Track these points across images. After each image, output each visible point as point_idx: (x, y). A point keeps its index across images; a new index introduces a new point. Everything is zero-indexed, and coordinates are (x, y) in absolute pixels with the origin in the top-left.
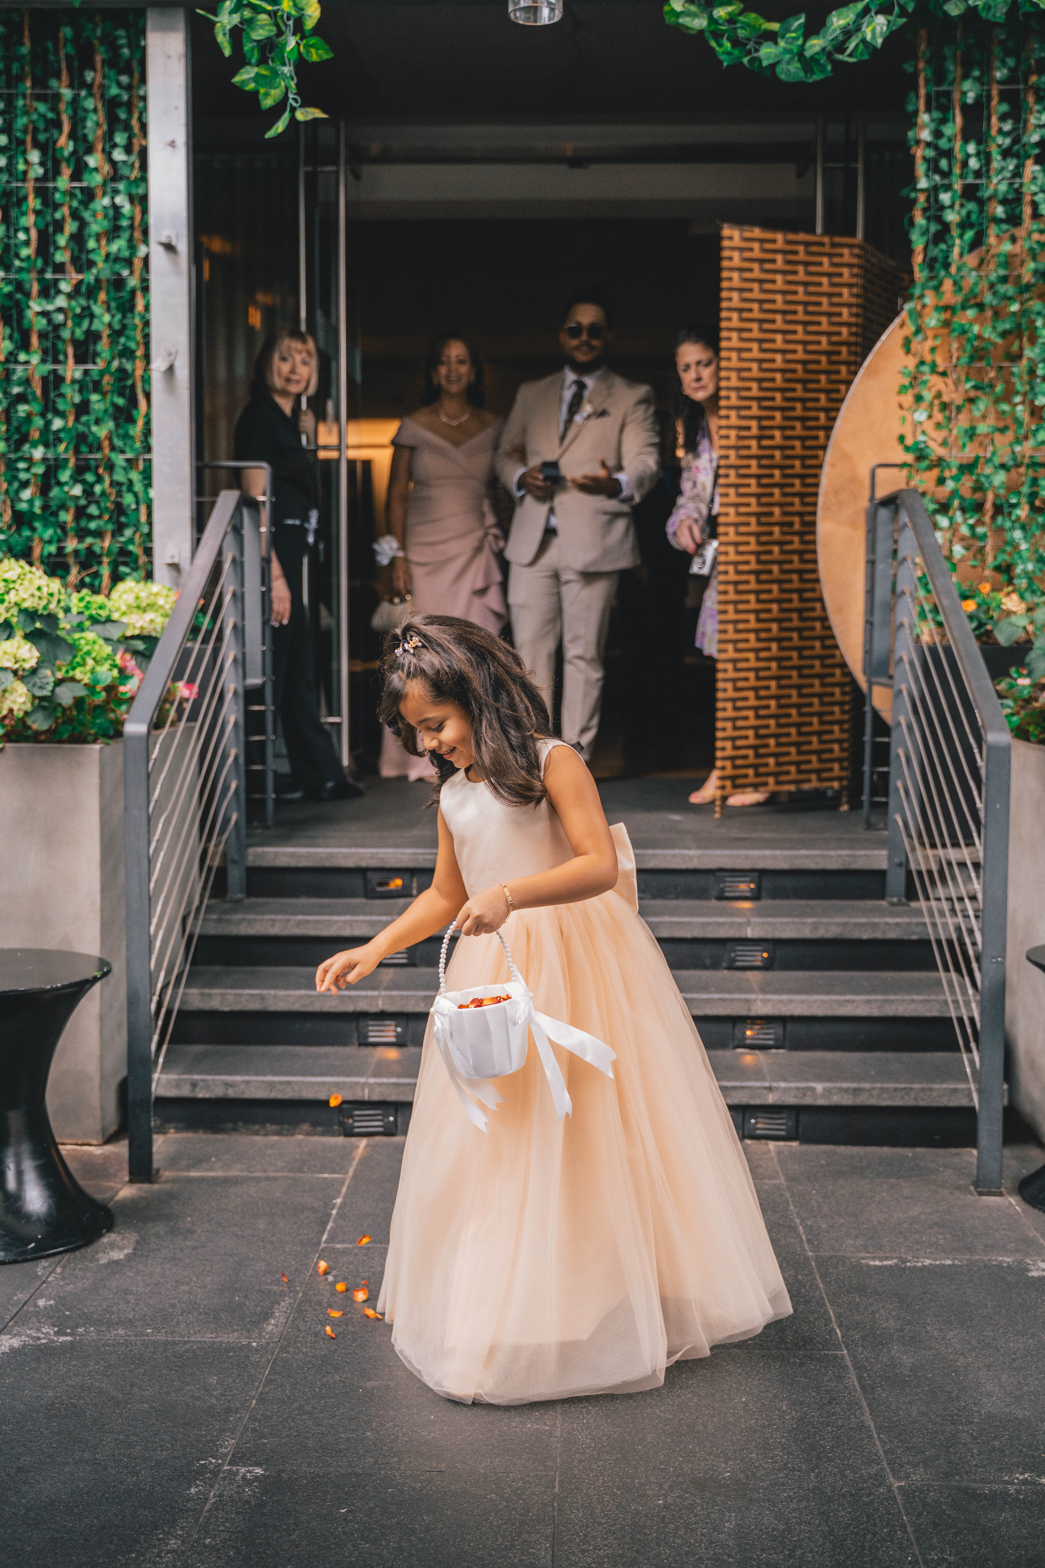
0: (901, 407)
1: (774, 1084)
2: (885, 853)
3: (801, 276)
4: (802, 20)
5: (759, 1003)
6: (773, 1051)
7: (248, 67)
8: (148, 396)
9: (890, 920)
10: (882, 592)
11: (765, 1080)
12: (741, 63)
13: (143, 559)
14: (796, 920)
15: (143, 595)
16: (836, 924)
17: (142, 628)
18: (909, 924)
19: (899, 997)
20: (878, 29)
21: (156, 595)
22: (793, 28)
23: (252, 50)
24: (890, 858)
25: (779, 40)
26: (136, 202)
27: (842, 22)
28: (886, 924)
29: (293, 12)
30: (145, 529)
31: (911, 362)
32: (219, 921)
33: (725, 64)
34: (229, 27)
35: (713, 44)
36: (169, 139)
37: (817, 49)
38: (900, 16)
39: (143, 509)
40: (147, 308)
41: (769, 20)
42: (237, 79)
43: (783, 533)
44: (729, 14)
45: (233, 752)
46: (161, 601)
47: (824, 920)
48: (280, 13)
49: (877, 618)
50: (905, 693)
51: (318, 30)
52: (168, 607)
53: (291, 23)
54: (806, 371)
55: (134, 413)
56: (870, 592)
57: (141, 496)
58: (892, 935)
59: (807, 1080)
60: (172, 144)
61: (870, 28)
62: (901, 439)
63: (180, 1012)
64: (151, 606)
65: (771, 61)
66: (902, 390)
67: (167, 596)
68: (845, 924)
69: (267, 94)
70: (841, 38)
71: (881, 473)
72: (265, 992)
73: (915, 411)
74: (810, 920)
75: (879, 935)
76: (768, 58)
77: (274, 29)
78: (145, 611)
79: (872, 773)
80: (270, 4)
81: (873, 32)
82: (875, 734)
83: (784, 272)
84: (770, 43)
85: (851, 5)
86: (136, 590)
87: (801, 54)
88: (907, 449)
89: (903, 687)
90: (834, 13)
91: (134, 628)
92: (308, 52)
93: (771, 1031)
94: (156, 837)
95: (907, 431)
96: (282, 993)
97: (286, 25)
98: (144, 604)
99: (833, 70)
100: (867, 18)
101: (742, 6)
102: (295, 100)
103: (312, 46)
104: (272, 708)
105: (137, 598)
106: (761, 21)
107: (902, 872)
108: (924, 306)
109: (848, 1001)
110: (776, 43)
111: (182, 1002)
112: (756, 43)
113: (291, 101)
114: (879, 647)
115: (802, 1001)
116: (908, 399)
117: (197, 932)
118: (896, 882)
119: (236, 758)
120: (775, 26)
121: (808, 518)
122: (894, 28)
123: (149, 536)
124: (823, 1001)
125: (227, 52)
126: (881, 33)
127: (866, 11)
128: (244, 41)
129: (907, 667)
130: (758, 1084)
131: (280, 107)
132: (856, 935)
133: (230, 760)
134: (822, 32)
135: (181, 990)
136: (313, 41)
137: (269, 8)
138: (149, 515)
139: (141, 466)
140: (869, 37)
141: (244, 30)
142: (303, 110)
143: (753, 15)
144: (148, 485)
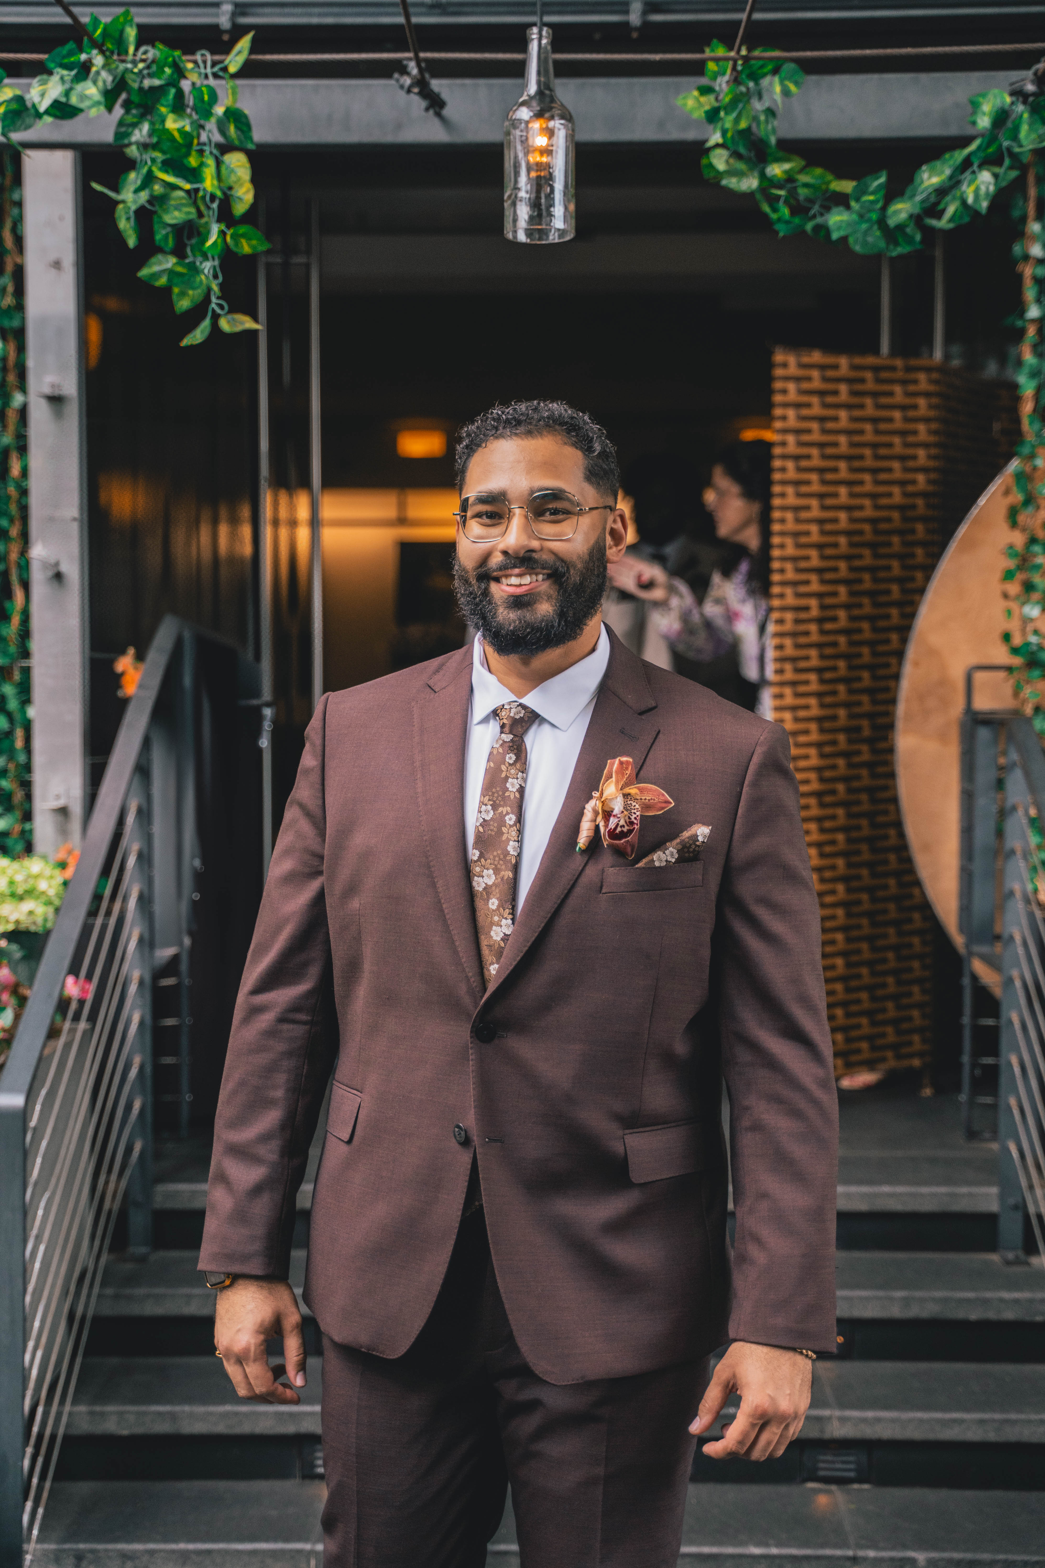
0: (1006, 596)
1: (861, 1553)
2: (994, 1190)
3: (870, 410)
4: (882, 180)
5: (836, 1423)
6: (856, 1486)
7: (160, 257)
8: (26, 586)
9: (1006, 1295)
10: (983, 834)
11: (848, 1547)
12: (804, 232)
13: (19, 796)
14: (881, 1293)
15: (19, 878)
16: (934, 1300)
17: (17, 922)
18: (1031, 1301)
19: (1022, 1416)
20: (983, 189)
21: (37, 877)
22: (871, 189)
23: (166, 237)
24: (1002, 1197)
25: (853, 204)
26: (10, 337)
27: (935, 180)
28: (1001, 1300)
29: (219, 194)
30: (22, 758)
31: (1018, 539)
32: (116, 1297)
33: (781, 234)
34: (134, 207)
35: (766, 208)
36: (53, 256)
37: (903, 216)
38: (1011, 168)
39: (19, 733)
40: (25, 473)
41: (840, 176)
42: (144, 273)
43: (850, 741)
44: (786, 172)
45: (137, 1061)
46: (43, 886)
47: (918, 1294)
48: (201, 194)
49: (978, 866)
50: (1018, 984)
51: (249, 217)
52: (52, 892)
53: (215, 205)
54: (876, 532)
55: (7, 605)
56: (967, 830)
57: (18, 717)
58: (1009, 1315)
59: (905, 1547)
60: (57, 265)
61: (972, 188)
62: (1006, 637)
63: (66, 1437)
64: (30, 893)
65: (842, 233)
66: (1008, 576)
67: (51, 877)
68: (945, 1301)
69: (183, 294)
70: (933, 199)
71: (980, 677)
72: (177, 1408)
73: (1024, 604)
74: (899, 1294)
75: (991, 1315)
76: (839, 228)
77: (193, 210)
78: (21, 898)
79: (974, 1065)
80: (189, 181)
81: (977, 192)
82: (977, 1013)
83: (848, 407)
84: (841, 208)
85: (947, 156)
86: (10, 872)
87: (882, 223)
88: (1015, 651)
89: (1015, 973)
90: (924, 168)
91: (7, 922)
92: (237, 243)
93: (851, 1458)
94: (34, 1232)
95: (1014, 626)
96: (200, 1409)
97: (209, 208)
98: (20, 891)
99: (923, 241)
100: (967, 174)
101: (803, 163)
102: (221, 307)
103: (243, 236)
104: (188, 1020)
105: (11, 883)
106: (829, 177)
107: (1019, 1216)
108: (1035, 468)
109: (955, 1421)
110: (848, 207)
111: (68, 1426)
112: (822, 206)
113: (213, 305)
114: (980, 903)
115: (893, 1421)
116: (1014, 588)
117: (90, 1313)
118: (1011, 1228)
119: (142, 1068)
120: (847, 186)
121: (881, 721)
122: (1004, 184)
123: (28, 768)
124: (921, 1421)
125: (132, 242)
126: (987, 193)
127: (967, 164)
128: (156, 227)
129: (1021, 951)
130: (838, 1552)
131: (199, 311)
132: (961, 1314)
133: (133, 1073)
134: (908, 192)
135: (67, 1408)
136: (242, 229)
137: (188, 186)
138: (28, 739)
139: (17, 676)
140: (970, 200)
141: (155, 212)
142: (230, 316)
143: (818, 171)
144: (26, 698)
